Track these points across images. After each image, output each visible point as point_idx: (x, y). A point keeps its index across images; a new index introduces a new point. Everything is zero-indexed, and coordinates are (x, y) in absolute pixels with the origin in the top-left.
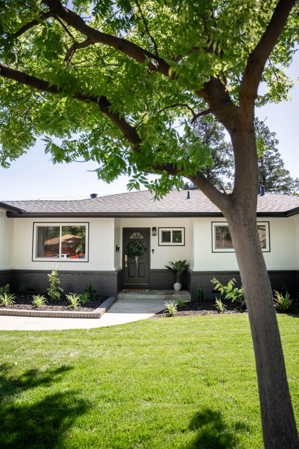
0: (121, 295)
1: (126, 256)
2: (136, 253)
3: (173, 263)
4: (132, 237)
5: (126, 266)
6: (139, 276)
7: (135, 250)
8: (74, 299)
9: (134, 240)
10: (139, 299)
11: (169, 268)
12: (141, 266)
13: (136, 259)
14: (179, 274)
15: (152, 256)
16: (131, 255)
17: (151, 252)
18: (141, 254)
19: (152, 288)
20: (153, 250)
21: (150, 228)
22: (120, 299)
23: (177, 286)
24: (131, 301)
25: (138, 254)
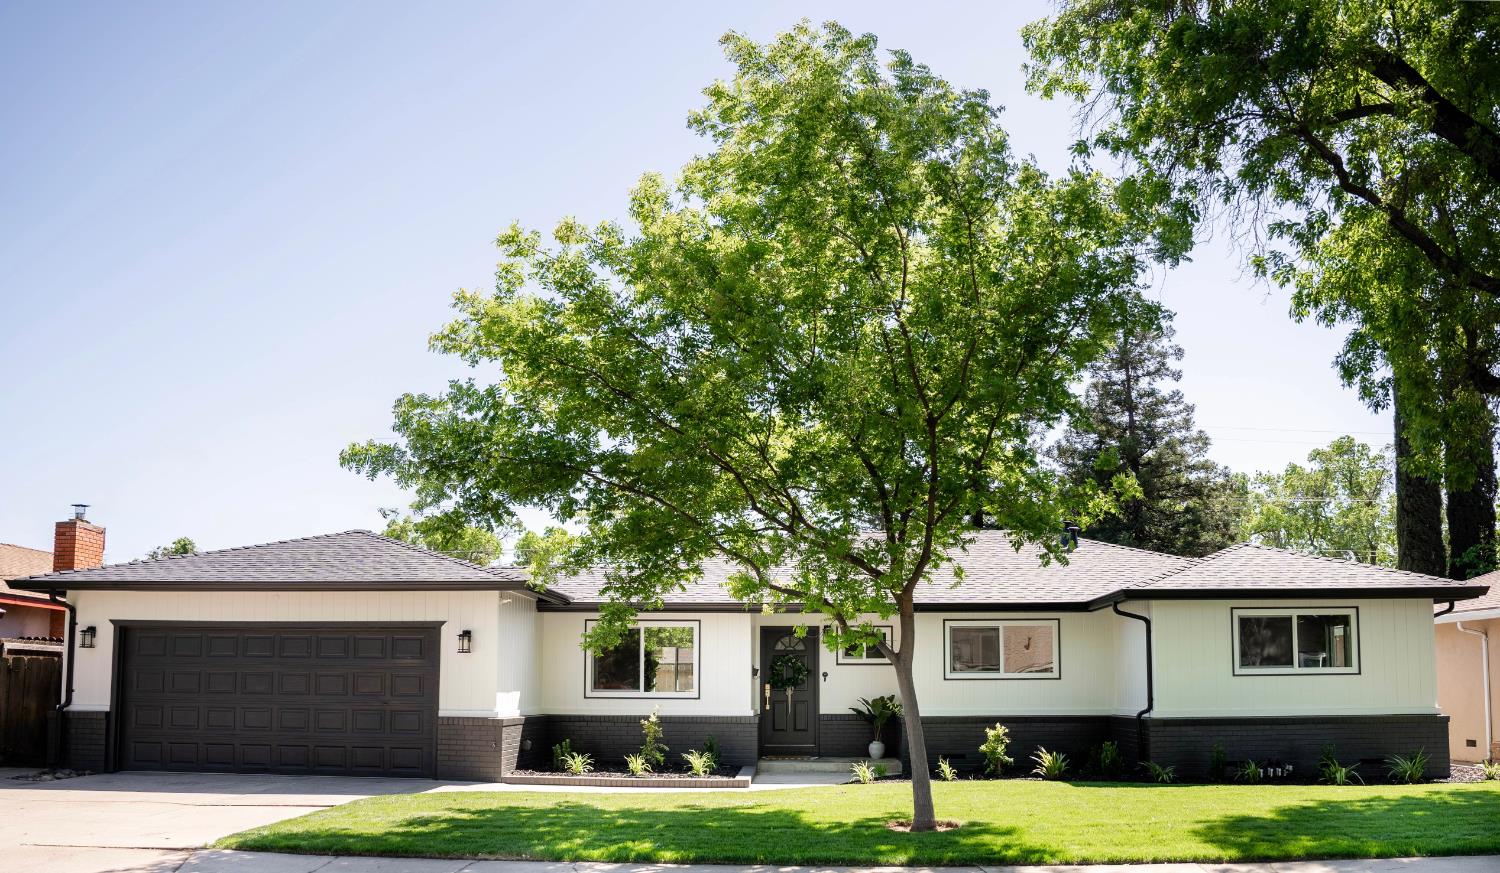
0: (764, 764)
1: (768, 686)
2: (789, 679)
3: (867, 702)
4: (780, 647)
5: (768, 707)
6: (795, 729)
7: (787, 673)
8: (698, 761)
9: (785, 653)
10: (800, 772)
11: (859, 712)
12: (800, 707)
13: (789, 692)
14: (878, 724)
15: (823, 685)
16: (780, 684)
17: (822, 678)
18: (800, 682)
19: (822, 753)
20: (825, 675)
21: (818, 627)
22: (763, 771)
23: (876, 748)
24: (787, 773)
25: (794, 682)
